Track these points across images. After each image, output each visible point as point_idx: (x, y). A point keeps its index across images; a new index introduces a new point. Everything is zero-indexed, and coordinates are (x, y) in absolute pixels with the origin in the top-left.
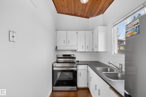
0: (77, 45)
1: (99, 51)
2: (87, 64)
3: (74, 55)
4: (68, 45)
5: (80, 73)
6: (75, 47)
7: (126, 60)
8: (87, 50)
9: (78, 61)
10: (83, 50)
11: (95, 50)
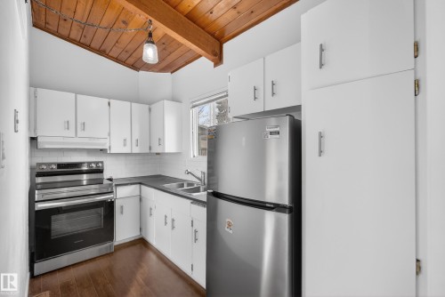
0: (109, 135)
1: (167, 151)
2: (140, 183)
3: (97, 163)
4: (80, 133)
5: (122, 207)
6: (102, 141)
7: (208, 168)
8: (136, 150)
9: (110, 180)
10: (127, 150)
11: (156, 149)
